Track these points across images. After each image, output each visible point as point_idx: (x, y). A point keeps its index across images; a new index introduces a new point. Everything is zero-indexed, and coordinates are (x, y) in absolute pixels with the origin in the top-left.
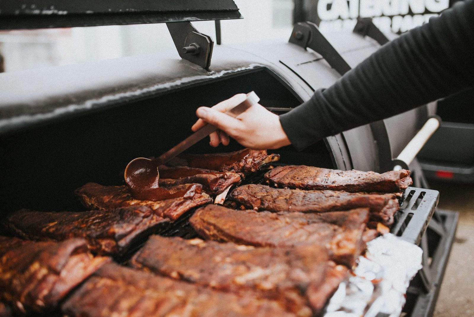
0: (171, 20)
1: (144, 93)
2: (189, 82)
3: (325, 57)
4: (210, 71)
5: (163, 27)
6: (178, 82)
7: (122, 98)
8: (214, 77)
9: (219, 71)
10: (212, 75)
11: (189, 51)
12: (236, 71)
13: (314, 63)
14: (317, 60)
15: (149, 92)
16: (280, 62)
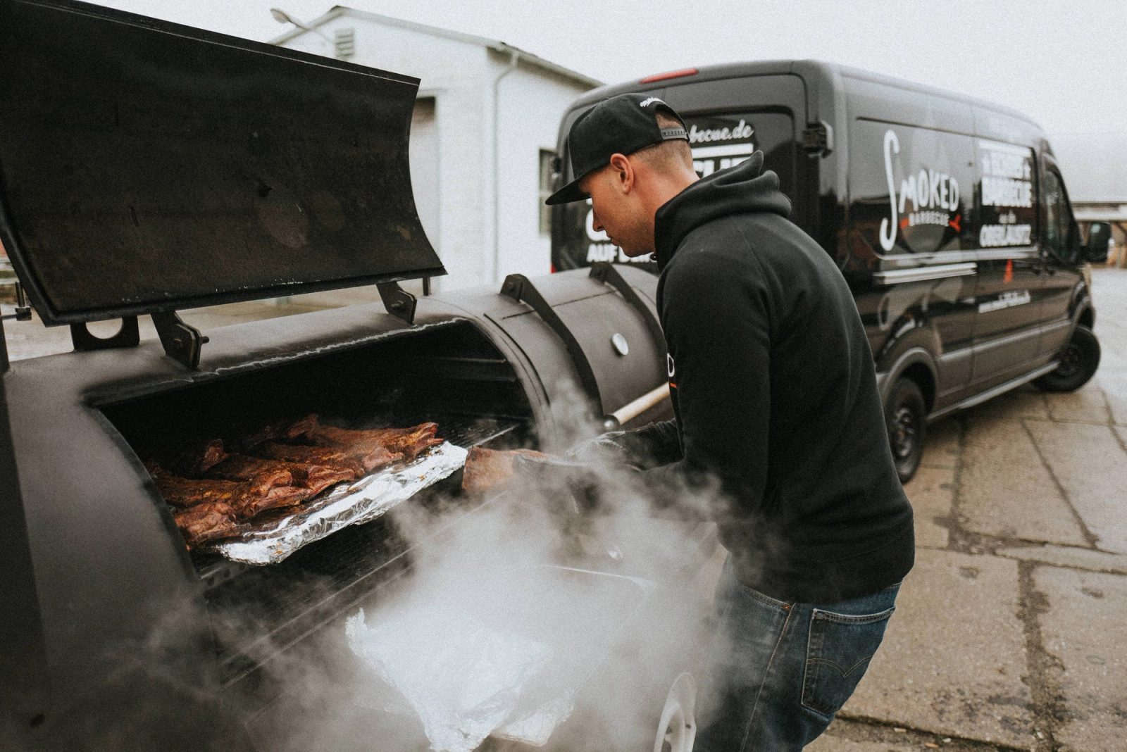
0: (380, 282)
1: (358, 343)
2: (394, 335)
3: (536, 310)
4: (414, 325)
5: (374, 286)
6: (385, 335)
7: (341, 346)
8: (416, 330)
9: (421, 325)
10: (415, 328)
11: (395, 308)
12: (438, 324)
13: (523, 317)
14: (529, 312)
15: (361, 342)
16: (485, 315)
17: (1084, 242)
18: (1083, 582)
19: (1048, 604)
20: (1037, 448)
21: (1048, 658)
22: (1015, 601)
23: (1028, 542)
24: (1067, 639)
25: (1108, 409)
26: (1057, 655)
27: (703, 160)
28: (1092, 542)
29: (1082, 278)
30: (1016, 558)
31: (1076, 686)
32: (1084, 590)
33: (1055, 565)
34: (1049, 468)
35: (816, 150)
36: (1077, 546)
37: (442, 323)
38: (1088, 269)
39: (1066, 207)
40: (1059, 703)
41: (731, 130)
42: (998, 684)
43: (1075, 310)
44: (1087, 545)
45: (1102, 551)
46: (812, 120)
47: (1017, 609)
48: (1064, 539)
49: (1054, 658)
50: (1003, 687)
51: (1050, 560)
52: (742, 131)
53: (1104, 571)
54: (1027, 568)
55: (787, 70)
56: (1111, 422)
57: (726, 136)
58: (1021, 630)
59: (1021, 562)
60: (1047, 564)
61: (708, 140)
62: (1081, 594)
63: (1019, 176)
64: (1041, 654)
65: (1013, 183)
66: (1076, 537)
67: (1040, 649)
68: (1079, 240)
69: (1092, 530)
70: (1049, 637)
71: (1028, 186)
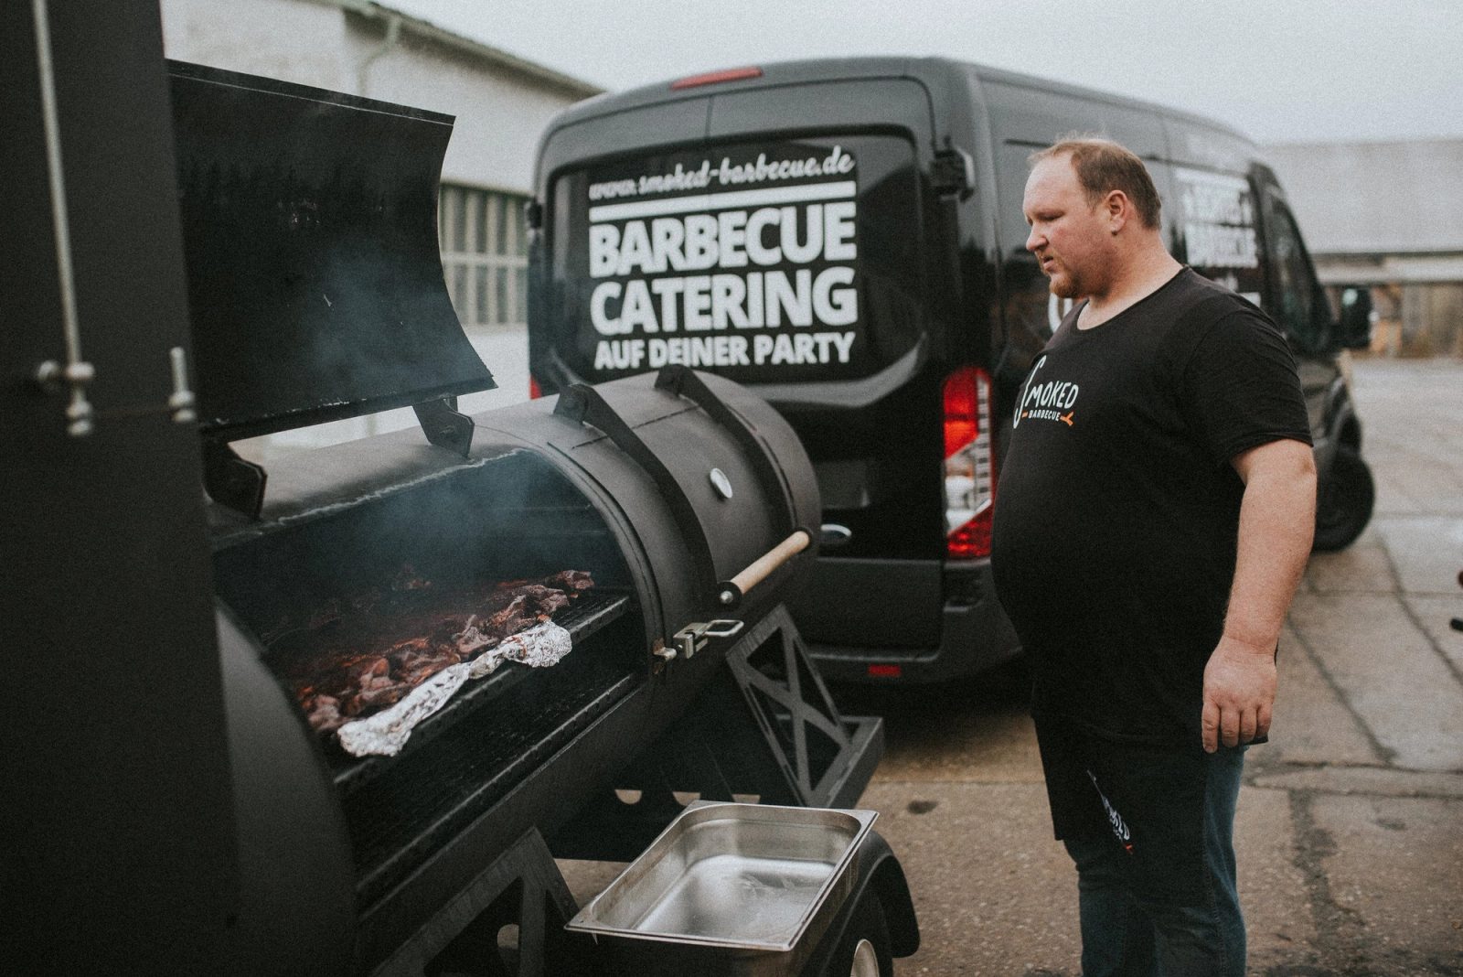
0: (416, 402)
3: (611, 436)
4: (470, 459)
8: (475, 466)
10: (473, 464)
11: (448, 436)
12: (498, 458)
16: (549, 444)
17: (1335, 315)
18: (1378, 810)
19: (1334, 845)
20: (1298, 636)
21: (1340, 913)
22: (1289, 843)
23: (1299, 765)
24: (1363, 887)
25: (1393, 572)
26: (1350, 907)
27: (778, 206)
28: (1386, 758)
29: (1338, 374)
30: (1284, 788)
31: (1380, 942)
32: (1381, 822)
33: (1338, 793)
34: (1318, 662)
35: (952, 190)
36: (1366, 766)
37: (501, 456)
38: (1345, 359)
39: (1303, 262)
40: (1360, 966)
41: (820, 162)
42: (1277, 951)
43: (1333, 422)
44: (1381, 762)
45: (1399, 769)
46: (941, 147)
47: (1291, 854)
48: (1347, 756)
49: (1347, 911)
50: (1284, 955)
51: (1331, 785)
52: (838, 162)
53: (1404, 795)
54: (1301, 800)
55: (900, 73)
56: (1399, 592)
57: (812, 168)
58: (1301, 881)
59: (1293, 793)
60: (1328, 792)
61: (784, 176)
62: (1375, 828)
63: (1235, 219)
64: (1330, 908)
65: (1227, 232)
66: (1364, 754)
67: (1330, 902)
68: (1328, 313)
69: (1385, 743)
70: (1339, 885)
71: (1250, 235)
